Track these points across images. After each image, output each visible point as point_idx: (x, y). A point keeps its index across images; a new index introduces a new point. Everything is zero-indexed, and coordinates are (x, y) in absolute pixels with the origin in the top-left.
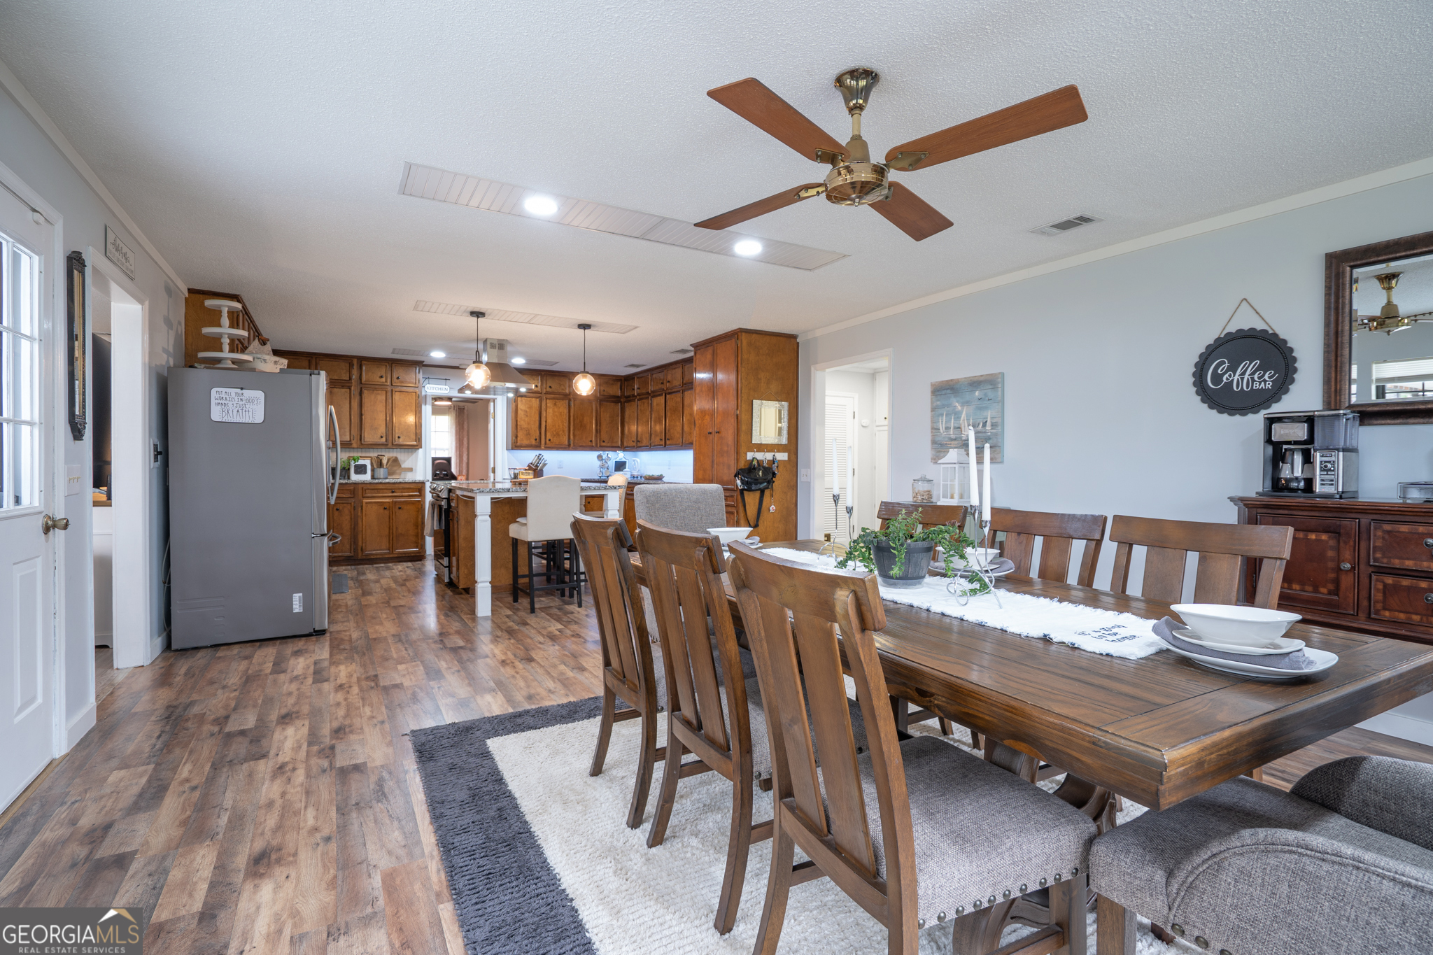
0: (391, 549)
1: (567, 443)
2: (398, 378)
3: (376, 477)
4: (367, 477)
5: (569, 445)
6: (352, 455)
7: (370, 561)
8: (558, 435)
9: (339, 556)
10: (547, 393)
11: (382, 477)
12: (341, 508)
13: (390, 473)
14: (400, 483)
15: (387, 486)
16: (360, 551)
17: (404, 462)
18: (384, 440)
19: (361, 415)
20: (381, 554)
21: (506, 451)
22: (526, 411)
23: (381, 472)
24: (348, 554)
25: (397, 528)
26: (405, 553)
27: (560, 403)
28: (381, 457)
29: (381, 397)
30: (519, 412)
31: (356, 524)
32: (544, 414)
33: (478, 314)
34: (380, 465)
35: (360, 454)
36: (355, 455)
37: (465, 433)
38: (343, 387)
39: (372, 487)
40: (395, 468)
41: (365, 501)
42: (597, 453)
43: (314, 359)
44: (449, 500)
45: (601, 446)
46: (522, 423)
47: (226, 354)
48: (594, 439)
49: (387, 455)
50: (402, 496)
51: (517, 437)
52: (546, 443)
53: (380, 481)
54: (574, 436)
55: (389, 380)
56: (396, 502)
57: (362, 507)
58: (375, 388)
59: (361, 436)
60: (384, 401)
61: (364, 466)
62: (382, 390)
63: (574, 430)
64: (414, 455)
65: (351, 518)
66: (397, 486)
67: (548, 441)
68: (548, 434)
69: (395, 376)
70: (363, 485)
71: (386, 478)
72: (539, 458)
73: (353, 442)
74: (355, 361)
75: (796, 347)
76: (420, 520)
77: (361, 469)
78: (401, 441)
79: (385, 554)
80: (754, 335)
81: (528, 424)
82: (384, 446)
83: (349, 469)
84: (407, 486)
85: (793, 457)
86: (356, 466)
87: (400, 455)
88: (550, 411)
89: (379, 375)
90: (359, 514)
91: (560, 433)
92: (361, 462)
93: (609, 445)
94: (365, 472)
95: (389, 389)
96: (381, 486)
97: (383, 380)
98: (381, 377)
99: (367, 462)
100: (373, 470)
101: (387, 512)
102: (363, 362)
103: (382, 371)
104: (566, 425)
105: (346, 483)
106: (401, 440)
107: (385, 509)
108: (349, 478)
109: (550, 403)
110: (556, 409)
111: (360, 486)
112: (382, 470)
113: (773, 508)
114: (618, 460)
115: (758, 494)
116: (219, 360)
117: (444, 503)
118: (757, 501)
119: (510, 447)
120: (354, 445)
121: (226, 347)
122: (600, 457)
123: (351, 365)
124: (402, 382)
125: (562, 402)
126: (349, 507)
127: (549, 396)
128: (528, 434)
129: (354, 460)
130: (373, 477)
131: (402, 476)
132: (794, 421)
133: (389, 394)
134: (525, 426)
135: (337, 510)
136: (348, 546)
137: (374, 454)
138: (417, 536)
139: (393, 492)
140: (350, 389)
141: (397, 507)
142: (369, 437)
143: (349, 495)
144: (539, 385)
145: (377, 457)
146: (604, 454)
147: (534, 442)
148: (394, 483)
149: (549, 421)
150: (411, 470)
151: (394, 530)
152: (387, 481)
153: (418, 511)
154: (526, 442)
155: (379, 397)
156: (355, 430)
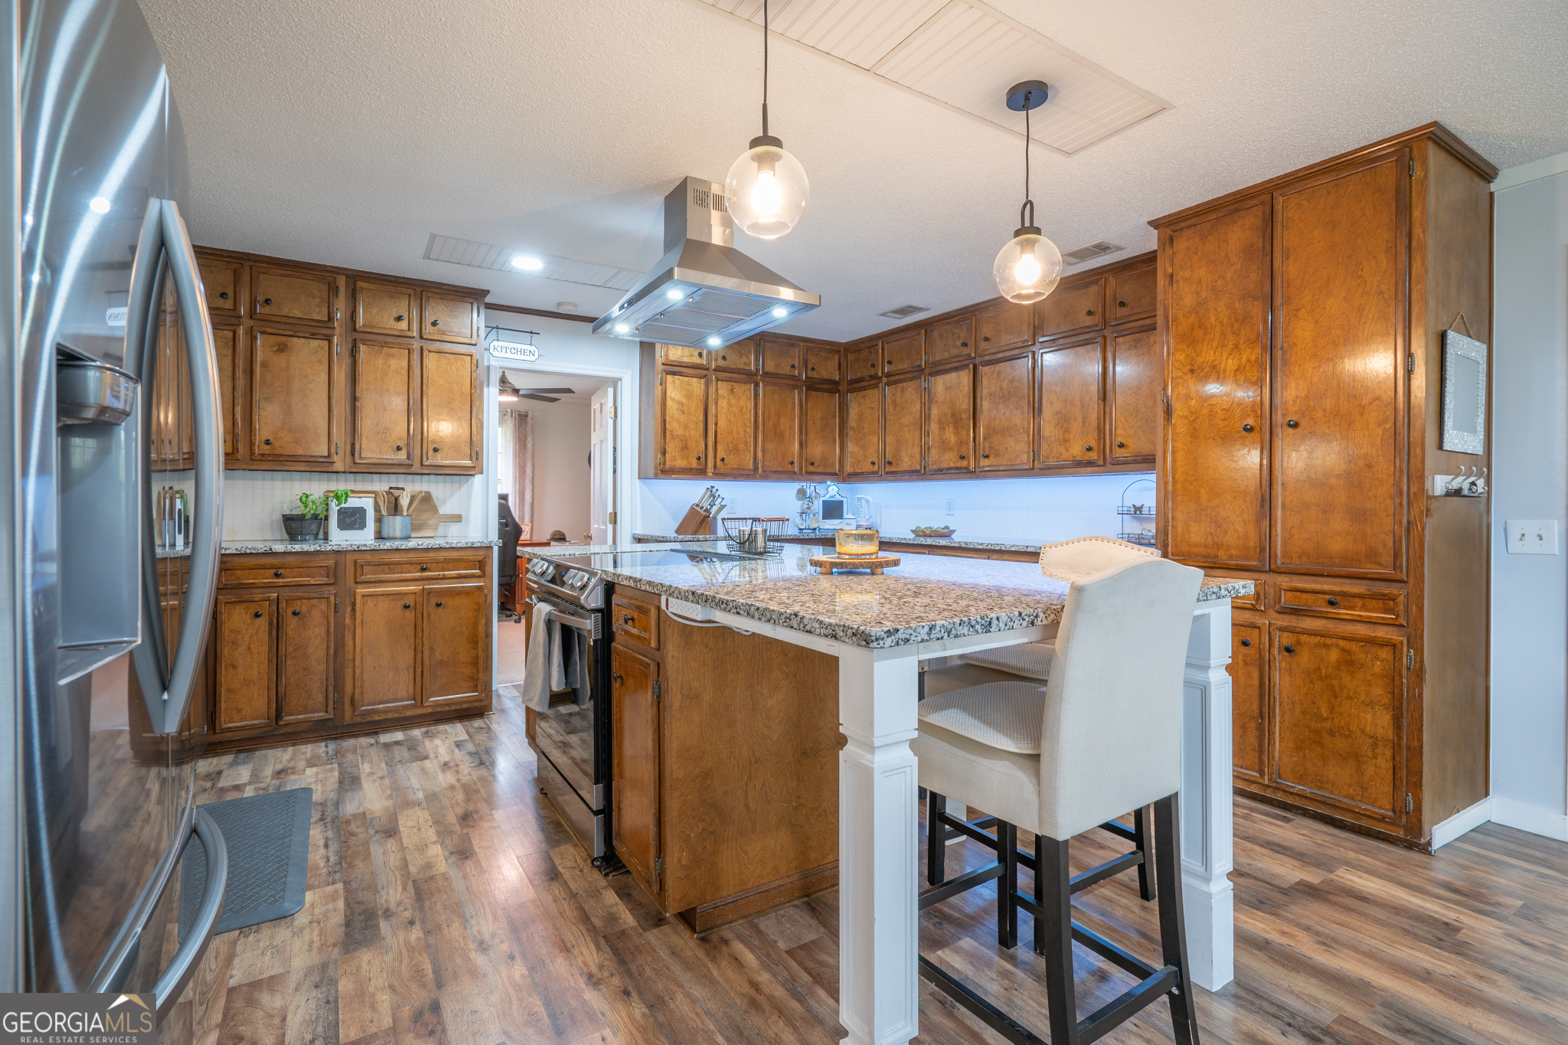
0: (419, 697)
1: (751, 466)
2: (434, 324)
3: (385, 534)
4: (364, 537)
5: (756, 469)
6: (333, 486)
7: (373, 727)
8: (736, 449)
9: (299, 722)
10: (718, 369)
11: (398, 534)
12: (304, 609)
13: (416, 527)
14: (441, 549)
15: (412, 556)
16: (347, 706)
17: (445, 502)
18: (402, 456)
19: (354, 399)
20: (396, 709)
21: (638, 481)
22: (682, 404)
23: (396, 525)
24: (321, 715)
25: (432, 649)
26: (448, 703)
27: (740, 389)
28: (396, 493)
29: (398, 362)
30: (669, 403)
31: (340, 645)
32: (712, 410)
34: (395, 508)
35: (351, 486)
36: (340, 485)
37: (529, 455)
38: (313, 336)
39: (377, 558)
40: (426, 516)
41: (361, 590)
42: (797, 486)
43: (247, 269)
44: (606, 614)
45: (807, 473)
46: (675, 425)
48: (795, 459)
49: (411, 488)
50: (444, 578)
51: (664, 453)
52: (715, 466)
53: (396, 544)
54: (764, 451)
55: (415, 327)
56: (430, 592)
57: (354, 605)
58: (383, 340)
59: (353, 445)
60: (405, 372)
61: (360, 512)
62: (400, 347)
63: (763, 441)
64: (464, 488)
65: (328, 632)
66: (432, 554)
67: (719, 463)
68: (720, 448)
69: (429, 317)
70: (356, 556)
71: (407, 538)
73: (335, 458)
74: (342, 282)
76: (481, 629)
77: (352, 519)
78: (440, 460)
79: (405, 707)
81: (686, 427)
82: (405, 469)
83: (326, 518)
84: (454, 555)
86: (340, 512)
87: (436, 488)
88: (723, 403)
89: (396, 315)
90: (348, 621)
91: (741, 446)
92: (353, 502)
93: (820, 470)
94: (362, 525)
95: (416, 345)
96: (397, 558)
97: (403, 325)
98: (399, 319)
99: (367, 503)
100: (379, 520)
101: (409, 615)
102: (360, 284)
103: (401, 307)
104: (751, 431)
105: (317, 552)
106: (438, 457)
107: (406, 607)
108: (326, 538)
109: (723, 388)
110: (733, 401)
111: (350, 558)
112: (398, 519)
114: (827, 498)
117: (589, 625)
119: (651, 471)
120: (339, 466)
122: (802, 494)
123: (333, 290)
124: (444, 333)
125: (743, 387)
126: (323, 606)
127: (721, 375)
128: (685, 448)
129: (337, 497)
130: (379, 536)
131: (440, 531)
133: (416, 356)
134: (680, 432)
135: (295, 614)
136: (320, 698)
137: (381, 485)
138: (475, 663)
139: (423, 570)
140: (330, 342)
141: (433, 601)
142: (371, 450)
143: (324, 580)
144: (704, 353)
145: (389, 493)
146: (810, 488)
147: (694, 464)
148: (427, 550)
149: (722, 423)
150: (458, 519)
151: (427, 653)
152: (412, 544)
153: (478, 610)
154: (681, 463)
155: (393, 362)
156: (340, 435)
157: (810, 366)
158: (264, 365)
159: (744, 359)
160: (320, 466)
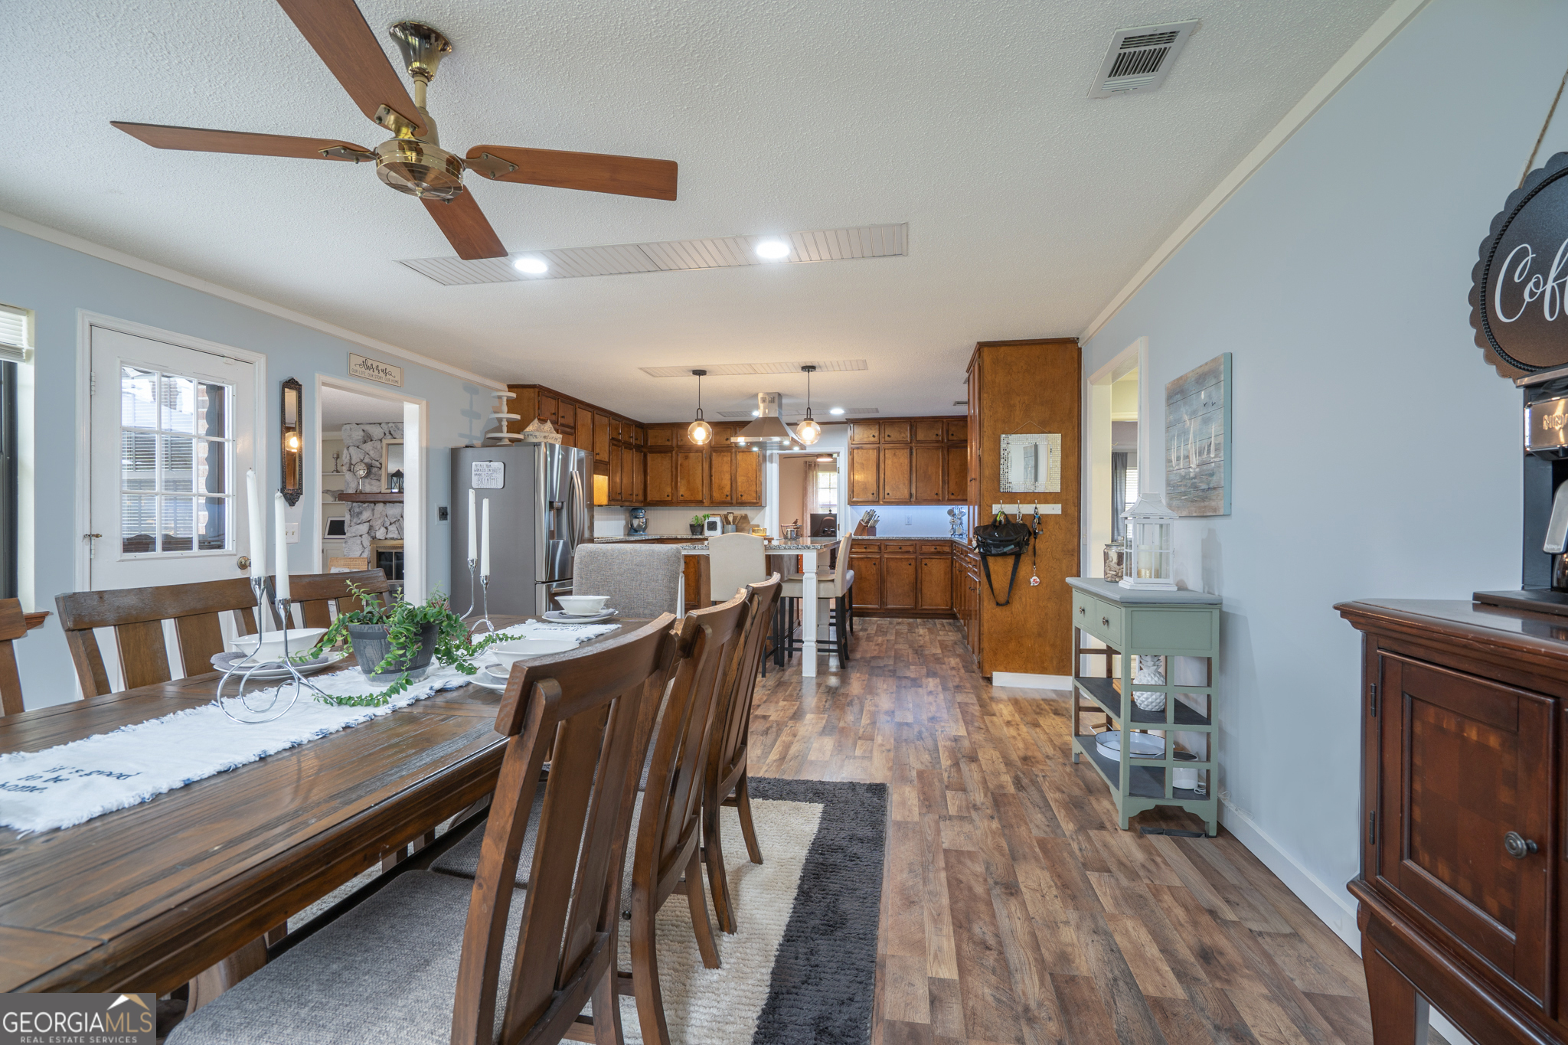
1: (910, 497)
5: (913, 499)
8: (899, 488)
10: (883, 442)
11: (730, 531)
17: (753, 519)
18: (729, 498)
19: (711, 476)
22: (862, 465)
27: (900, 453)
28: (728, 515)
29: (727, 458)
30: (854, 465)
32: (882, 466)
33: (699, 373)
34: (728, 521)
35: (710, 512)
36: (706, 512)
40: (744, 525)
42: (950, 507)
45: (949, 500)
46: (859, 476)
47: (505, 435)
48: (940, 492)
49: (739, 512)
51: (852, 493)
52: (885, 498)
54: (919, 489)
58: (721, 450)
59: (711, 494)
61: (714, 523)
62: (726, 452)
63: (916, 481)
67: (887, 496)
68: (887, 488)
72: (870, 515)
73: (705, 500)
75: (1076, 356)
77: (712, 526)
80: (1003, 349)
81: (865, 477)
82: (730, 504)
85: (1072, 510)
86: (709, 523)
88: (889, 462)
91: (901, 486)
92: (712, 519)
93: (959, 498)
94: (715, 529)
95: (733, 450)
97: (728, 442)
98: (727, 439)
99: (718, 520)
100: (722, 527)
104: (908, 476)
106: (743, 498)
109: (889, 453)
110: (896, 460)
112: (730, 527)
113: (1034, 580)
115: (1011, 561)
116: (500, 439)
118: (1010, 569)
119: (849, 502)
120: (706, 504)
121: (505, 429)
122: (951, 513)
125: (902, 451)
127: (887, 446)
128: (864, 489)
129: (706, 517)
132: (1073, 459)
133: (733, 455)
134: (862, 480)
137: (723, 512)
140: (703, 453)
142: (717, 496)
144: (877, 435)
145: (725, 515)
146: (959, 509)
147: (871, 498)
149: (888, 473)
155: (725, 459)
156: (706, 490)
157: (950, 433)
158: (681, 465)
159: (903, 435)
160: (699, 503)
